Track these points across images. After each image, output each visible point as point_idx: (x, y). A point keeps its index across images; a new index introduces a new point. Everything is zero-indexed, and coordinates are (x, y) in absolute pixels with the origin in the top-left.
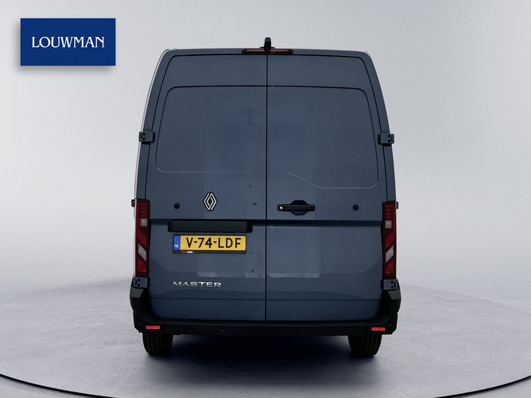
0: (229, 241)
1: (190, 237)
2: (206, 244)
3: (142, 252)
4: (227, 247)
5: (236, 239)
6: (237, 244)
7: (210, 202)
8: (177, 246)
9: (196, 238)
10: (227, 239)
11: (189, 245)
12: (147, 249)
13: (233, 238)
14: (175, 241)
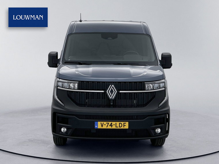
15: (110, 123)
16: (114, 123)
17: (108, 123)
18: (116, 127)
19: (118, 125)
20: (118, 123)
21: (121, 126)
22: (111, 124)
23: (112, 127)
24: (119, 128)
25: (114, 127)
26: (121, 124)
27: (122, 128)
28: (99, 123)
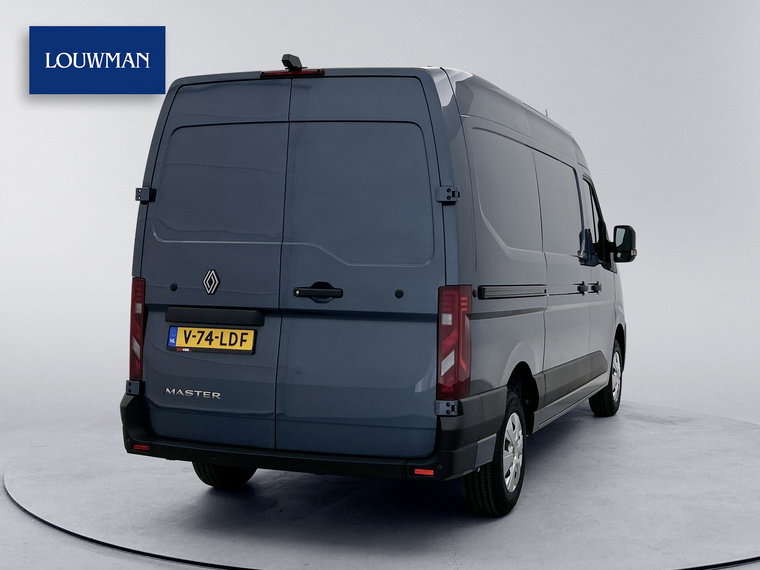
0: (233, 337)
1: (188, 330)
2: (206, 339)
3: (137, 347)
4: (230, 344)
5: (243, 334)
6: (242, 341)
7: (211, 282)
8: (172, 341)
9: (195, 331)
10: (231, 334)
11: (187, 340)
12: (142, 343)
13: (239, 332)
14: (171, 335)
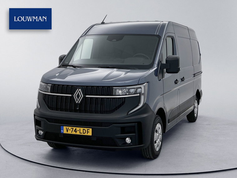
15: (74, 128)
16: (78, 129)
17: (73, 129)
18: (80, 133)
19: (82, 131)
20: (82, 129)
21: (84, 132)
22: (76, 129)
23: (76, 133)
24: (82, 134)
25: (78, 133)
26: (84, 131)
27: (86, 134)
28: (65, 127)
